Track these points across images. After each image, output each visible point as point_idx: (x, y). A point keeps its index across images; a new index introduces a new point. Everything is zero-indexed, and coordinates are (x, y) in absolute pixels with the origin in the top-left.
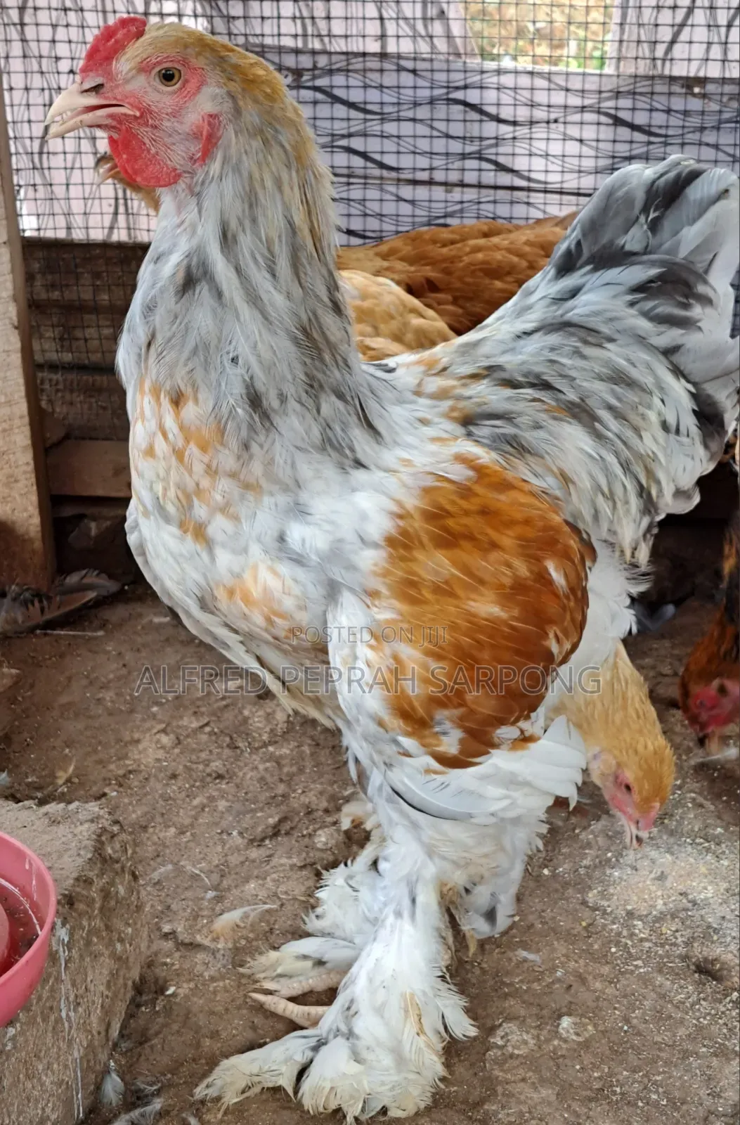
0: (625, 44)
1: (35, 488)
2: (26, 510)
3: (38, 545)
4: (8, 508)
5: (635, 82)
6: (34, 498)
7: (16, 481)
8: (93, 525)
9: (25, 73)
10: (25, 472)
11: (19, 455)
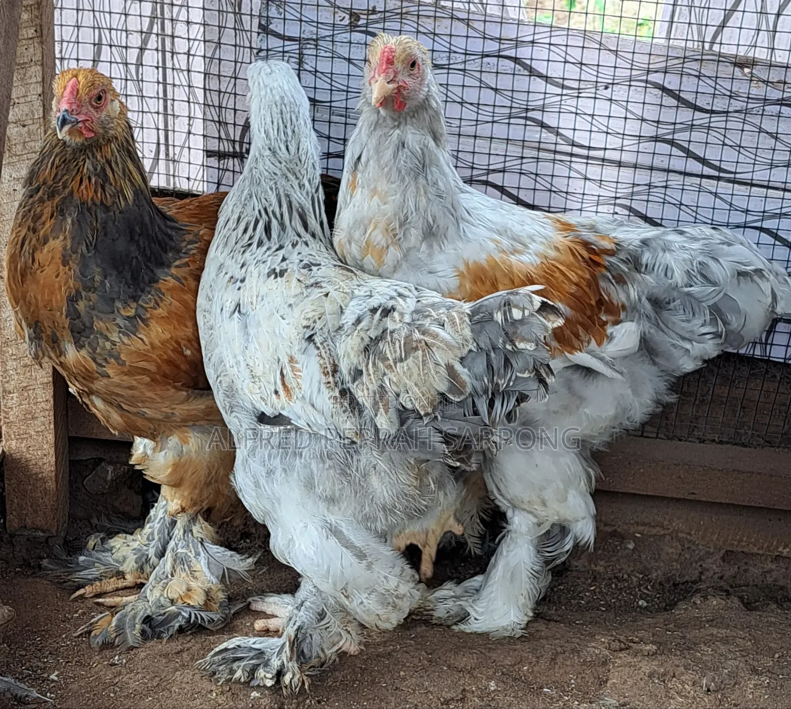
0: (674, 25)
1: (52, 426)
2: (41, 448)
3: (51, 485)
4: (23, 445)
5: (684, 63)
6: (51, 437)
7: (33, 418)
8: (110, 469)
9: (78, 10)
10: (44, 410)
11: (39, 392)
